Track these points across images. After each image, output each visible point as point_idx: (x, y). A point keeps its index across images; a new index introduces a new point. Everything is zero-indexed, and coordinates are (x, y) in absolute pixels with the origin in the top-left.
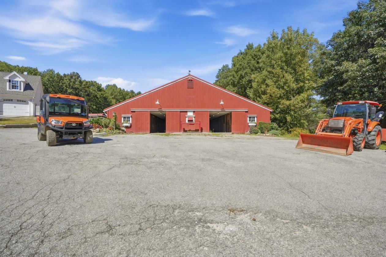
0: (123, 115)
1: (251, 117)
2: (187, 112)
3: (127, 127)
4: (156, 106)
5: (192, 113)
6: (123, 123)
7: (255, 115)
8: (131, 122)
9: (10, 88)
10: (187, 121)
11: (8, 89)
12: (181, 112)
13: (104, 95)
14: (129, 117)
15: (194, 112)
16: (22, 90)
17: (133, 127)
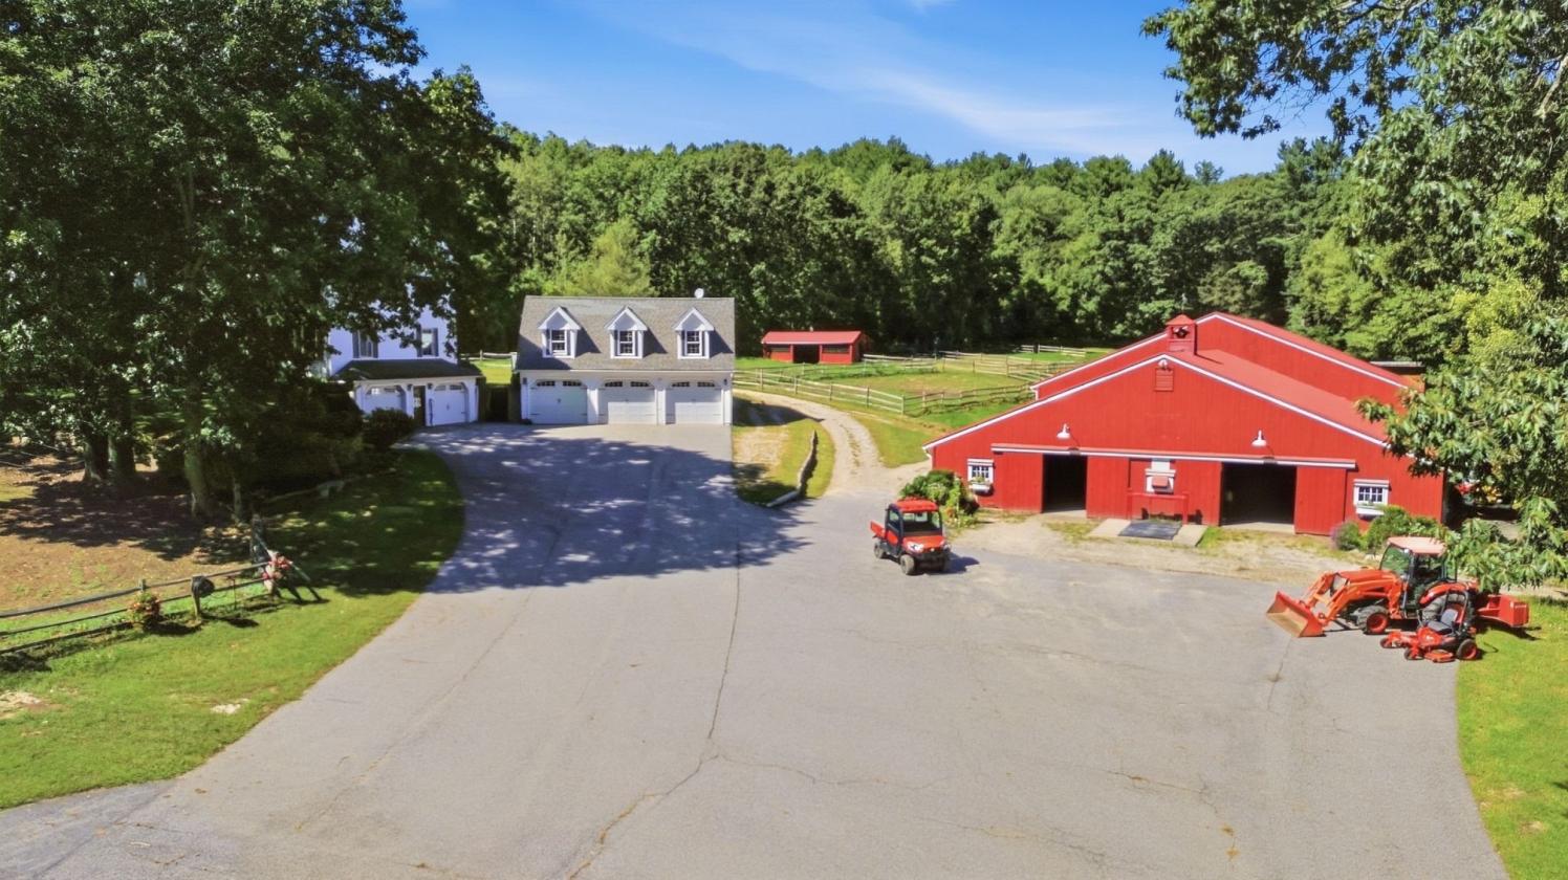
0: (972, 461)
1: (1367, 489)
2: (1150, 460)
3: (981, 493)
4: (1062, 443)
5: (1168, 464)
6: (970, 483)
7: (1384, 483)
8: (991, 479)
9: (683, 354)
10: (1149, 489)
11: (680, 357)
12: (1132, 459)
13: (859, 233)
14: (987, 468)
15: (1172, 462)
16: (707, 356)
17: (998, 493)
